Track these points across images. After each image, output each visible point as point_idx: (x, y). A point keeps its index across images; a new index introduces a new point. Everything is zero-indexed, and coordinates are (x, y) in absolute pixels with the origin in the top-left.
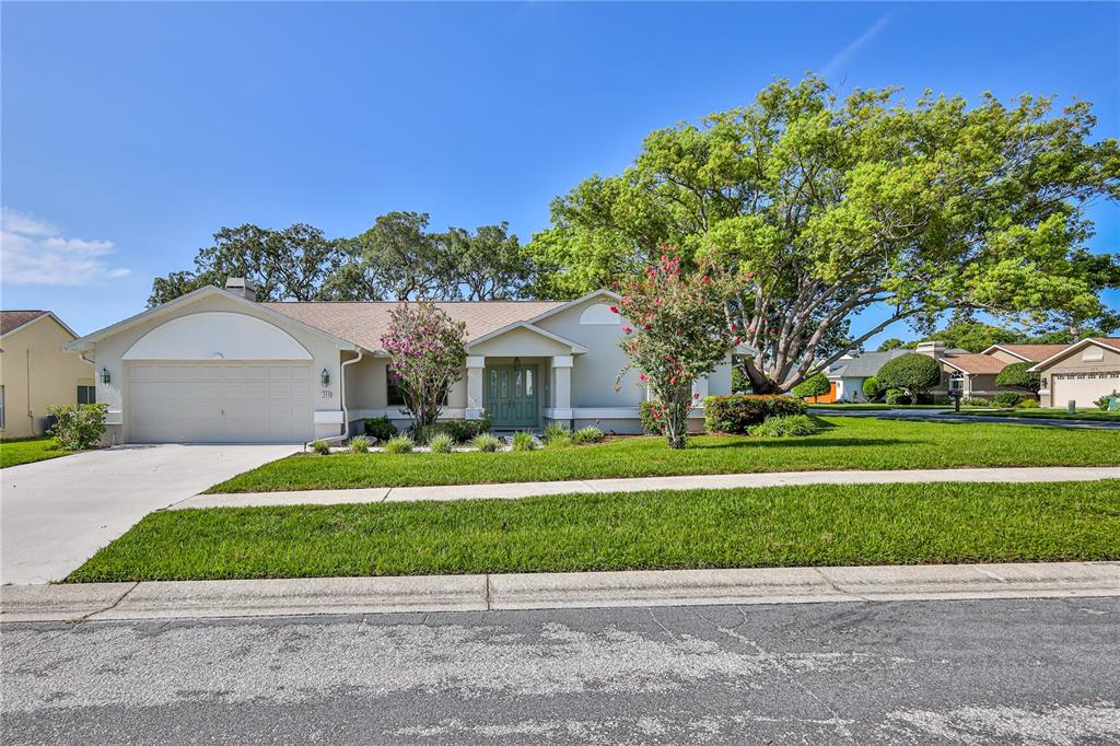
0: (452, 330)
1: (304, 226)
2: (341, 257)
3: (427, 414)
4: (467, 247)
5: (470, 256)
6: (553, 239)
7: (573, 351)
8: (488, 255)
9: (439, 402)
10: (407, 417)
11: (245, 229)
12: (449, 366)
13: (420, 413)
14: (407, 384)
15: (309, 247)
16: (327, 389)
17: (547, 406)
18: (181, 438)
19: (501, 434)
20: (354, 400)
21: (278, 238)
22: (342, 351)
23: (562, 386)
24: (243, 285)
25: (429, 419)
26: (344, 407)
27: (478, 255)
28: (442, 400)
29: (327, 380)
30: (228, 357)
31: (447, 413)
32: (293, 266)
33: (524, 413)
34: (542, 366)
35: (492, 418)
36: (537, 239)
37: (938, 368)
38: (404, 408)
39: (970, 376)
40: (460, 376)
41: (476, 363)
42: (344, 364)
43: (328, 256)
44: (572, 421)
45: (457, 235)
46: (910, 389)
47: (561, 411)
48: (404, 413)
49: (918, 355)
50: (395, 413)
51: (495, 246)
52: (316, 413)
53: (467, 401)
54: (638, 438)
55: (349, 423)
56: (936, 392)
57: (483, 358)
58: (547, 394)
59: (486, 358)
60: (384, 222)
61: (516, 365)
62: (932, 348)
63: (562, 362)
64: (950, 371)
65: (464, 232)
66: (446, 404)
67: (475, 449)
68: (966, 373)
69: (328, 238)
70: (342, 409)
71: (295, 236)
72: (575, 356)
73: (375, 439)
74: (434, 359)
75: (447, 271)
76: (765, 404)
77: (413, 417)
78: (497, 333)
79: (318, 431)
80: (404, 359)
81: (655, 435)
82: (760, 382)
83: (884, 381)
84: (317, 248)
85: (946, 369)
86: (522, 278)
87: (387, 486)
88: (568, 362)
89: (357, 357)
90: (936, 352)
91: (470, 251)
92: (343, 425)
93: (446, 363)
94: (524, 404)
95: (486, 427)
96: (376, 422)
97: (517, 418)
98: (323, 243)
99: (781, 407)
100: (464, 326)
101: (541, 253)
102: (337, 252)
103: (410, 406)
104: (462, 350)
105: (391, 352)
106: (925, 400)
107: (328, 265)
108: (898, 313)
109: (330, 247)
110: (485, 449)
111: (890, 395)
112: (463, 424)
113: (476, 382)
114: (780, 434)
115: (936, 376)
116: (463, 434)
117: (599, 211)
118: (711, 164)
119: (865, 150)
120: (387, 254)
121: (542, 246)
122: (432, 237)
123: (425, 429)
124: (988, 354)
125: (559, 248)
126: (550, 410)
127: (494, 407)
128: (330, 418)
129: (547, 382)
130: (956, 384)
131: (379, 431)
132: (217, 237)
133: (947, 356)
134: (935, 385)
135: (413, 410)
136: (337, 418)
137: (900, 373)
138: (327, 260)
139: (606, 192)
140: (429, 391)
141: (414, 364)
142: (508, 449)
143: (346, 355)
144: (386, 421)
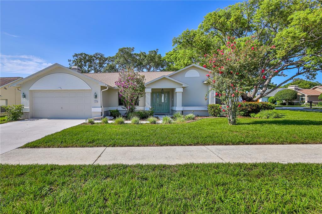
0: (140, 78)
1: (99, 53)
2: (109, 62)
3: (131, 108)
4: (146, 57)
5: (147, 59)
6: (172, 53)
7: (183, 86)
8: (152, 59)
9: (135, 104)
10: (124, 109)
11: (81, 54)
12: (139, 92)
13: (129, 108)
14: (124, 98)
15: (100, 59)
16: (96, 100)
17: (173, 106)
18: (49, 117)
19: (157, 116)
20: (106, 103)
21: (91, 57)
22: (101, 87)
23: (179, 99)
24: (77, 68)
25: (132, 110)
26: (102, 106)
27: (149, 59)
28: (137, 104)
29: (96, 97)
30: (63, 89)
31: (139, 108)
32: (96, 65)
33: (165, 108)
34: (171, 93)
35: (153, 110)
36: (167, 54)
37: (296, 94)
38: (123, 107)
39: (308, 96)
40: (142, 95)
41: (148, 91)
42: (102, 91)
43: (106, 62)
44: (182, 111)
45: (142, 53)
46: (286, 100)
47: (178, 108)
48: (123, 108)
49: (289, 89)
50: (120, 108)
51: (154, 56)
52: (92, 108)
53: (145, 105)
54: (207, 118)
55: (104, 112)
56: (295, 101)
57: (150, 89)
58: (173, 102)
59: (152, 89)
60: (121, 50)
61: (162, 91)
62: (294, 87)
63: (179, 90)
64: (300, 94)
65: (145, 53)
66: (138, 105)
67: (148, 122)
68: (306, 95)
69: (106, 56)
70: (101, 107)
71: (96, 56)
72: (184, 88)
73: (113, 117)
74: (133, 89)
75: (140, 65)
76: (258, 105)
77: (127, 109)
78: (156, 80)
79: (93, 115)
80: (123, 89)
81: (214, 117)
82: (245, 97)
83: (277, 98)
84: (103, 60)
85: (298, 94)
86: (162, 67)
87: (104, 146)
88: (181, 90)
89: (106, 88)
90: (295, 89)
91: (147, 58)
92: (102, 113)
93: (137, 90)
94: (165, 105)
95: (152, 114)
96: (113, 111)
97: (162, 110)
98: (104, 58)
99: (265, 106)
100: (144, 77)
101: (168, 58)
102: (109, 61)
103: (125, 106)
104: (143, 86)
105: (118, 87)
106: (291, 104)
107: (106, 65)
108: (298, 73)
109: (106, 59)
110: (152, 123)
111: (278, 102)
112: (144, 112)
113: (148, 97)
114: (268, 117)
115: (296, 97)
116: (144, 116)
117: (189, 42)
118: (232, 19)
119: (298, 7)
120: (122, 60)
121: (168, 56)
122: (135, 54)
123: (130, 114)
124: (313, 89)
125: (174, 56)
126: (174, 107)
127: (154, 106)
128: (98, 110)
129: (173, 97)
130: (302, 99)
131: (114, 115)
132: (74, 56)
133: (299, 90)
134: (295, 99)
135: (126, 107)
136: (99, 110)
137: (283, 95)
138: (106, 63)
139: (192, 34)
140: (132, 101)
141: (126, 91)
142: (160, 122)
143: (103, 88)
144: (117, 111)
